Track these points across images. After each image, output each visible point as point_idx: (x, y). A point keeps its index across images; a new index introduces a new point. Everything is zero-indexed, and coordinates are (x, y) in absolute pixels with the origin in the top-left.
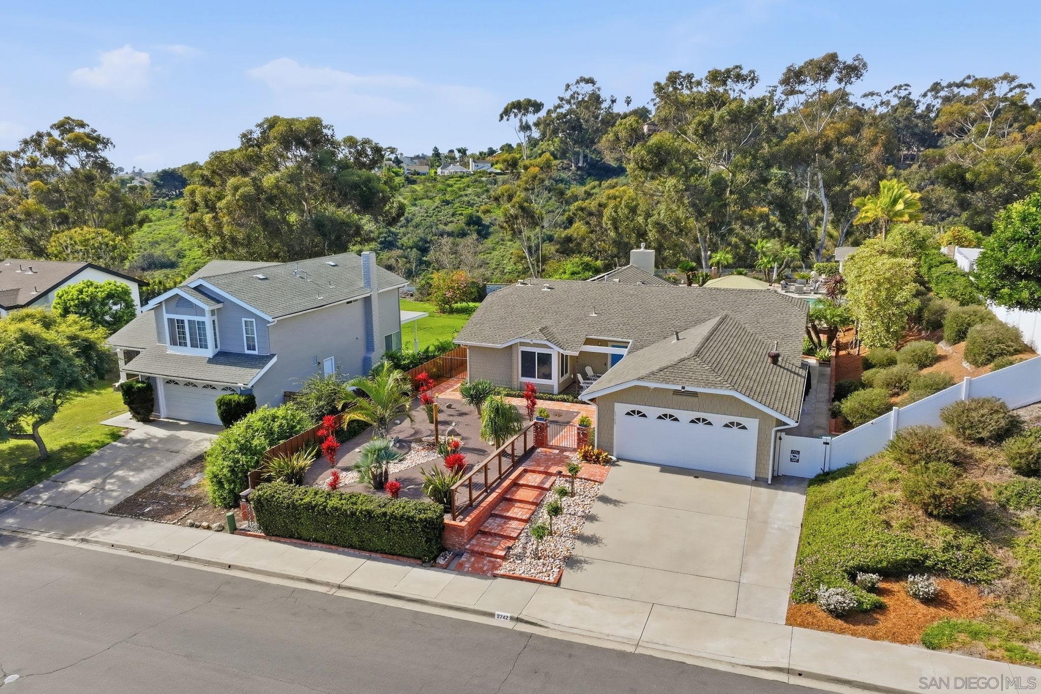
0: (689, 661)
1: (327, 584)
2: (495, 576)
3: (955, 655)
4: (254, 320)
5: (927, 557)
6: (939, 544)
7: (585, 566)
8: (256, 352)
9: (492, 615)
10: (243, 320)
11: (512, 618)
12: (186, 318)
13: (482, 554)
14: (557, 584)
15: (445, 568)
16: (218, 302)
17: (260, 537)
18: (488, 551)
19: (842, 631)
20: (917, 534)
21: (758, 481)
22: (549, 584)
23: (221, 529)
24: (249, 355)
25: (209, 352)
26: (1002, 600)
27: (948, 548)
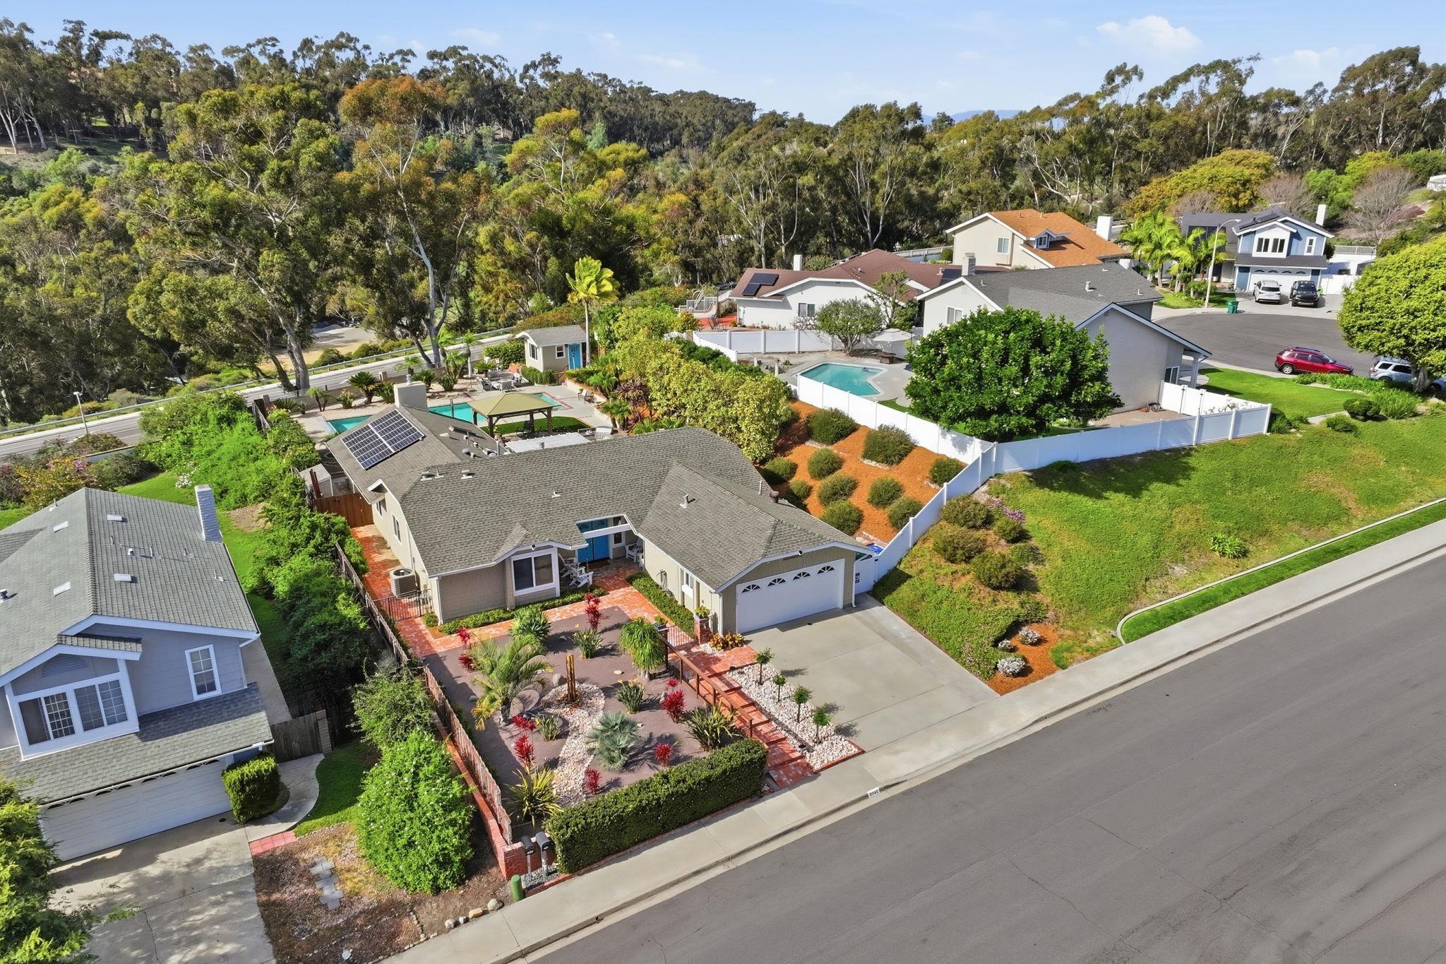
0: (1000, 745)
1: (717, 864)
2: (817, 773)
3: (1075, 666)
4: (211, 647)
5: (1018, 616)
6: (1016, 606)
7: (857, 728)
8: (218, 692)
9: (866, 796)
10: (187, 653)
11: (881, 790)
12: (69, 689)
13: (784, 763)
14: (863, 752)
15: (772, 792)
16: (138, 641)
17: (564, 880)
18: (786, 758)
19: (1026, 684)
20: (1001, 605)
21: (848, 609)
22: (859, 754)
23: (502, 904)
24: (208, 702)
25: (132, 725)
26: (1055, 625)
27: (1022, 604)
